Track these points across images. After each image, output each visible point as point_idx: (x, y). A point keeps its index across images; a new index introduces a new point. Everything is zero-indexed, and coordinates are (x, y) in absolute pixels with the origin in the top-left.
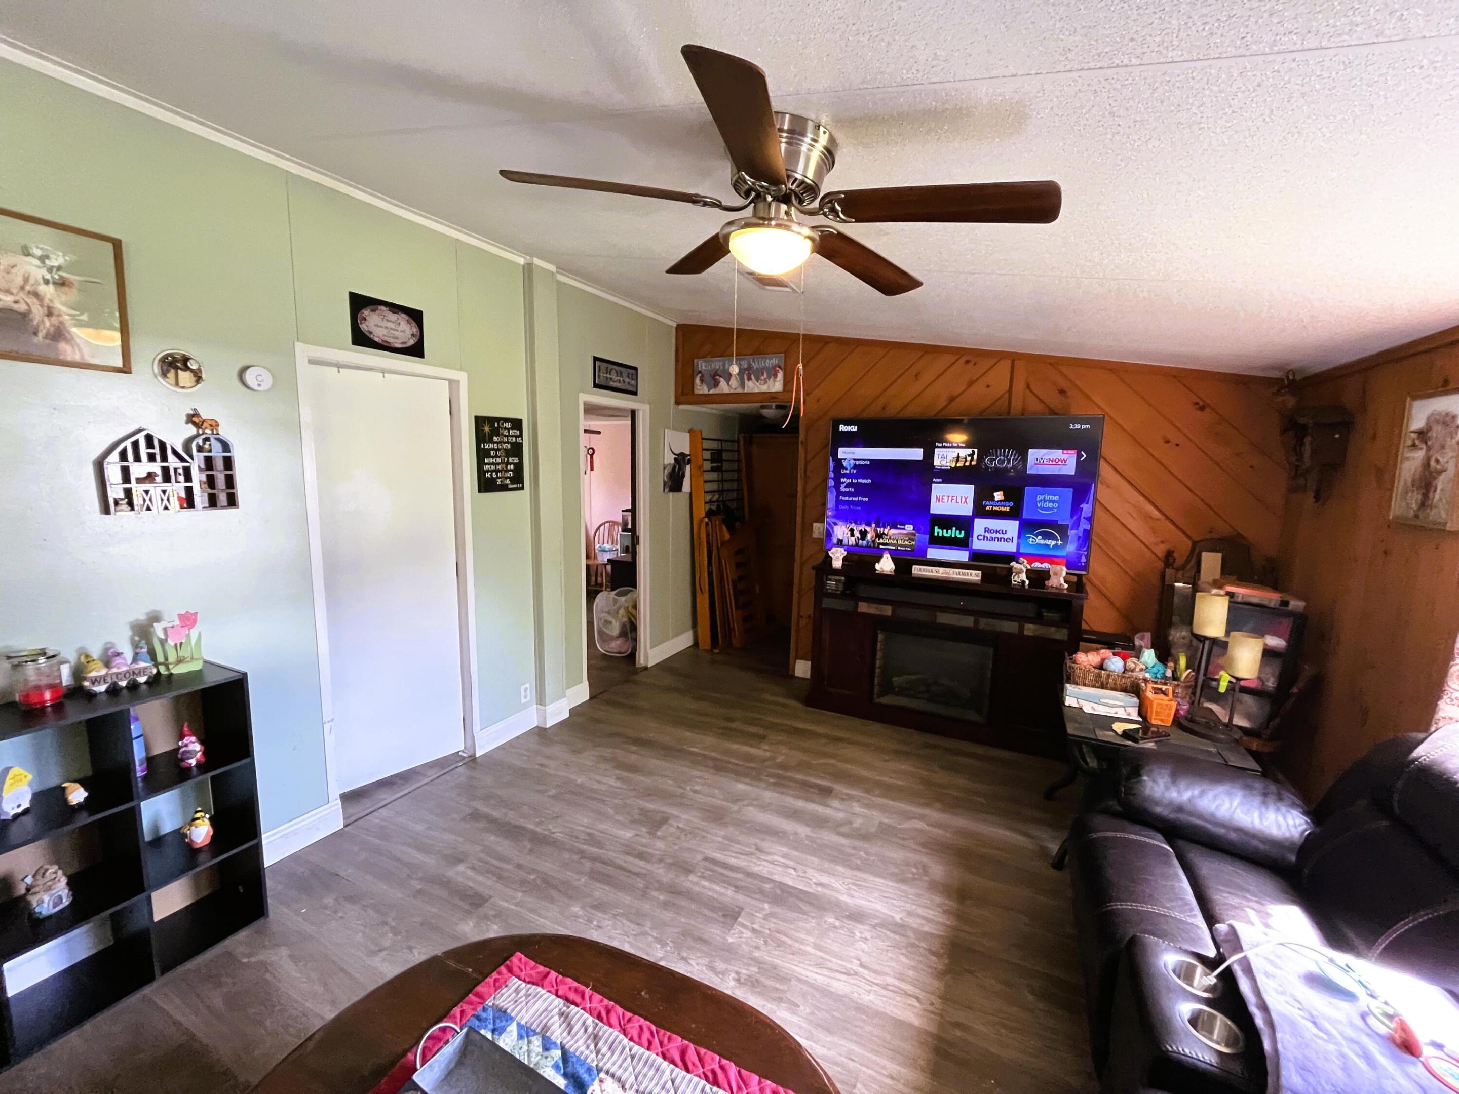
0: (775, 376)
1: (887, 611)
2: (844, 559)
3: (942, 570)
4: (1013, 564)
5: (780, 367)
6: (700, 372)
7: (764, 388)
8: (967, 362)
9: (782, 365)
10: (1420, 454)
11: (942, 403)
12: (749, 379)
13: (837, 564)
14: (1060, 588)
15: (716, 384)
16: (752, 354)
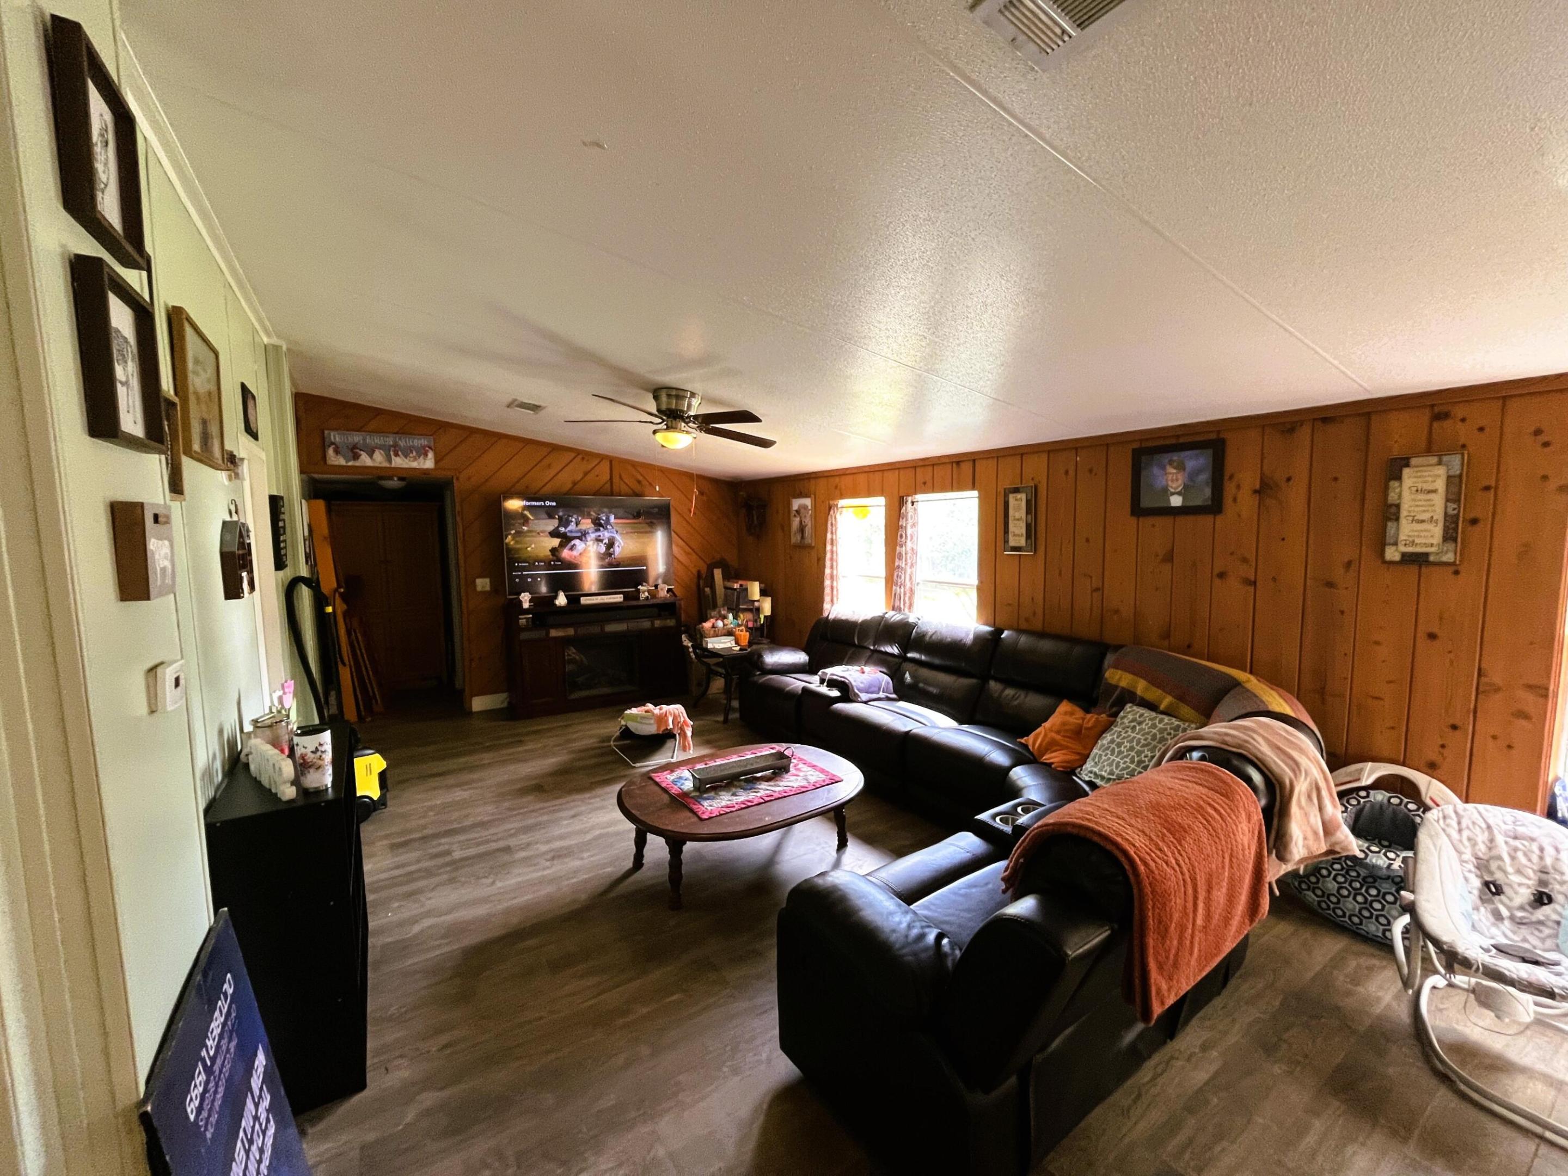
0: (426, 455)
1: (571, 632)
2: (530, 601)
3: (599, 597)
4: (640, 587)
5: (430, 448)
6: (333, 443)
7: (414, 465)
8: (583, 459)
9: (432, 444)
10: (798, 519)
11: (570, 486)
12: (397, 455)
13: (526, 605)
14: (665, 598)
15: (356, 457)
16: (397, 433)
